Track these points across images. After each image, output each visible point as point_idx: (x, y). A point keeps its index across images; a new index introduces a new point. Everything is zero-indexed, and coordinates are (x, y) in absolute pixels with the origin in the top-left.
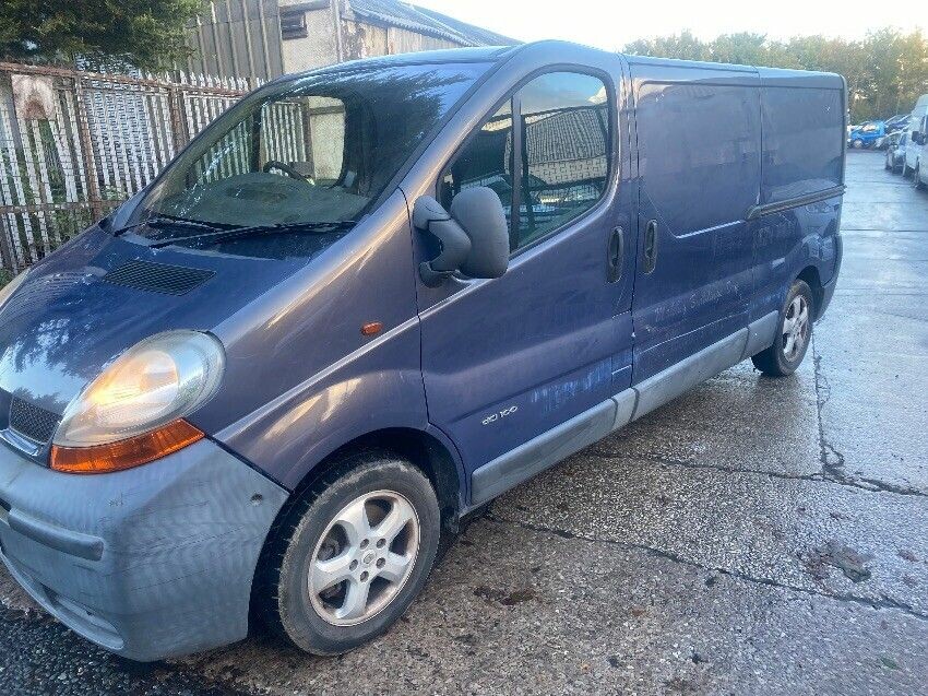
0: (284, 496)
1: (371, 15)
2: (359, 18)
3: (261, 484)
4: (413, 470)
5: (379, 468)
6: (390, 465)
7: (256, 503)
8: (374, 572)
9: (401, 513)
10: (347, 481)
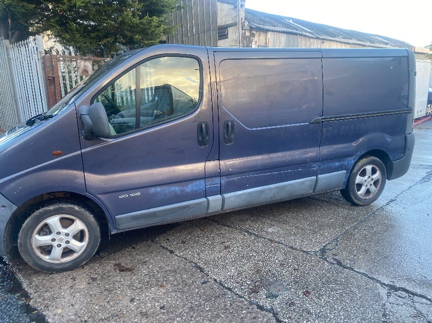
0: (15, 208)
1: (256, 26)
2: (251, 29)
3: (6, 202)
4: (83, 210)
5: (64, 206)
6: (70, 206)
7: (4, 208)
8: (64, 245)
9: (79, 225)
10: (48, 208)
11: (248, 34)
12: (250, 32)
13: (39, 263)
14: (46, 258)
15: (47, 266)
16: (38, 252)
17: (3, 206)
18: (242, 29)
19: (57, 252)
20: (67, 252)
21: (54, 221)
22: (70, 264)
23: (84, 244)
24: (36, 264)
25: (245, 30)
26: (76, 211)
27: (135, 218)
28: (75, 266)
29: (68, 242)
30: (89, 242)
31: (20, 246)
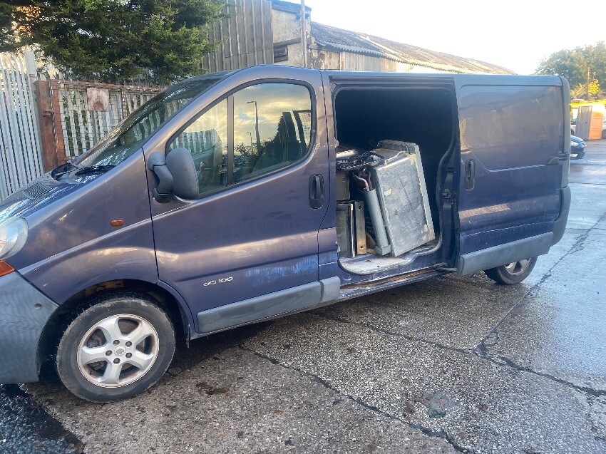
0: (55, 307)
1: (327, 45)
2: (320, 47)
3: (41, 298)
4: (152, 306)
5: (125, 301)
6: (133, 300)
7: (38, 308)
8: (123, 360)
9: (145, 329)
10: (102, 306)
11: (315, 55)
12: (318, 52)
13: (87, 389)
14: (98, 381)
15: (99, 393)
16: (85, 373)
17: (38, 305)
18: (308, 48)
19: (113, 371)
20: (128, 369)
21: (109, 324)
22: (132, 388)
23: (153, 356)
24: (82, 391)
25: (311, 49)
26: (143, 308)
27: (225, 314)
28: (139, 390)
29: (129, 355)
30: (160, 353)
31: (60, 365)
